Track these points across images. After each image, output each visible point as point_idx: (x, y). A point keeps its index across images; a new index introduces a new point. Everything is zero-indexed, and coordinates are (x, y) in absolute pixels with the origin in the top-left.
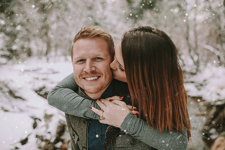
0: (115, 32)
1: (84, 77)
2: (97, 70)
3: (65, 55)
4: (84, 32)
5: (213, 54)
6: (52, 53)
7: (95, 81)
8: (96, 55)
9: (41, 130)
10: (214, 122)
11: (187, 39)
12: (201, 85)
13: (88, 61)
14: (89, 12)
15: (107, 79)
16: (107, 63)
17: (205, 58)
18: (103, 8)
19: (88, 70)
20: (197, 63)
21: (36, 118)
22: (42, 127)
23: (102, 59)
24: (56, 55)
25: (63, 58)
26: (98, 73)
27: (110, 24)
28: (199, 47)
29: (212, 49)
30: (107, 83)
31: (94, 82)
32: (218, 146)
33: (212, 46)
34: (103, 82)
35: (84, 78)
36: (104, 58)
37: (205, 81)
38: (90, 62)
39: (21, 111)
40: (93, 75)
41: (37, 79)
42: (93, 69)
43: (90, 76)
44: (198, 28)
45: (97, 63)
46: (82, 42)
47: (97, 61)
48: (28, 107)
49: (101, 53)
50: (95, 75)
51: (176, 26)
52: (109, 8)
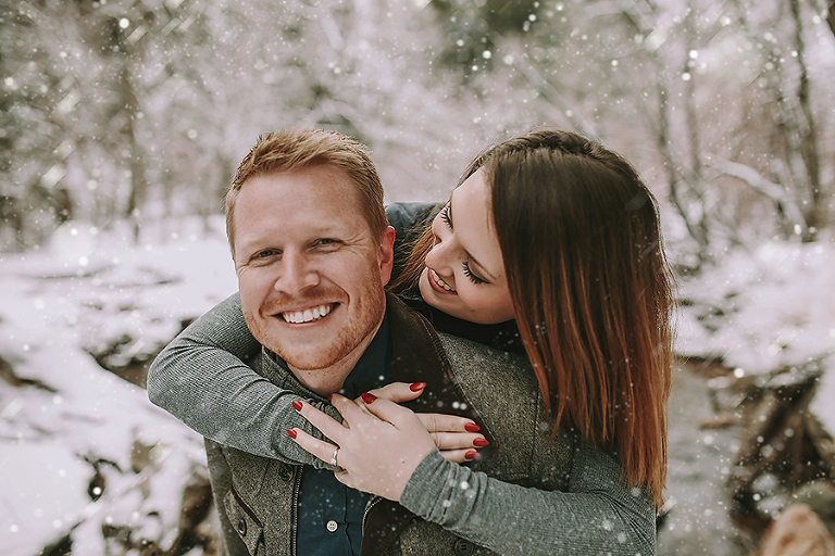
0: (389, 122)
1: (278, 309)
2: (326, 284)
3: (203, 213)
4: (267, 150)
5: (759, 194)
6: (153, 207)
7: (318, 325)
8: (316, 230)
9: (122, 505)
10: (768, 452)
11: (662, 141)
12: (720, 313)
13: (290, 254)
14: (289, 48)
15: (363, 312)
16: (361, 255)
17: (729, 212)
18: (342, 33)
19: (290, 286)
20: (700, 232)
21: (102, 461)
22: (127, 492)
23: (340, 242)
24: (168, 214)
25: (194, 225)
26: (330, 292)
27: (370, 90)
28: (706, 172)
29: (753, 177)
30: (364, 326)
31: (316, 329)
32: (787, 540)
33: (753, 165)
34: (350, 325)
35: (280, 316)
36: (345, 239)
37: (733, 299)
38: (297, 257)
39: (42, 433)
40: (310, 303)
41: (99, 308)
42: (311, 280)
43: (299, 306)
44: (701, 98)
45: (322, 257)
46: (265, 188)
47: (323, 252)
48: (66, 416)
49: (335, 223)
50: (318, 301)
51: (618, 93)
52: (366, 28)
